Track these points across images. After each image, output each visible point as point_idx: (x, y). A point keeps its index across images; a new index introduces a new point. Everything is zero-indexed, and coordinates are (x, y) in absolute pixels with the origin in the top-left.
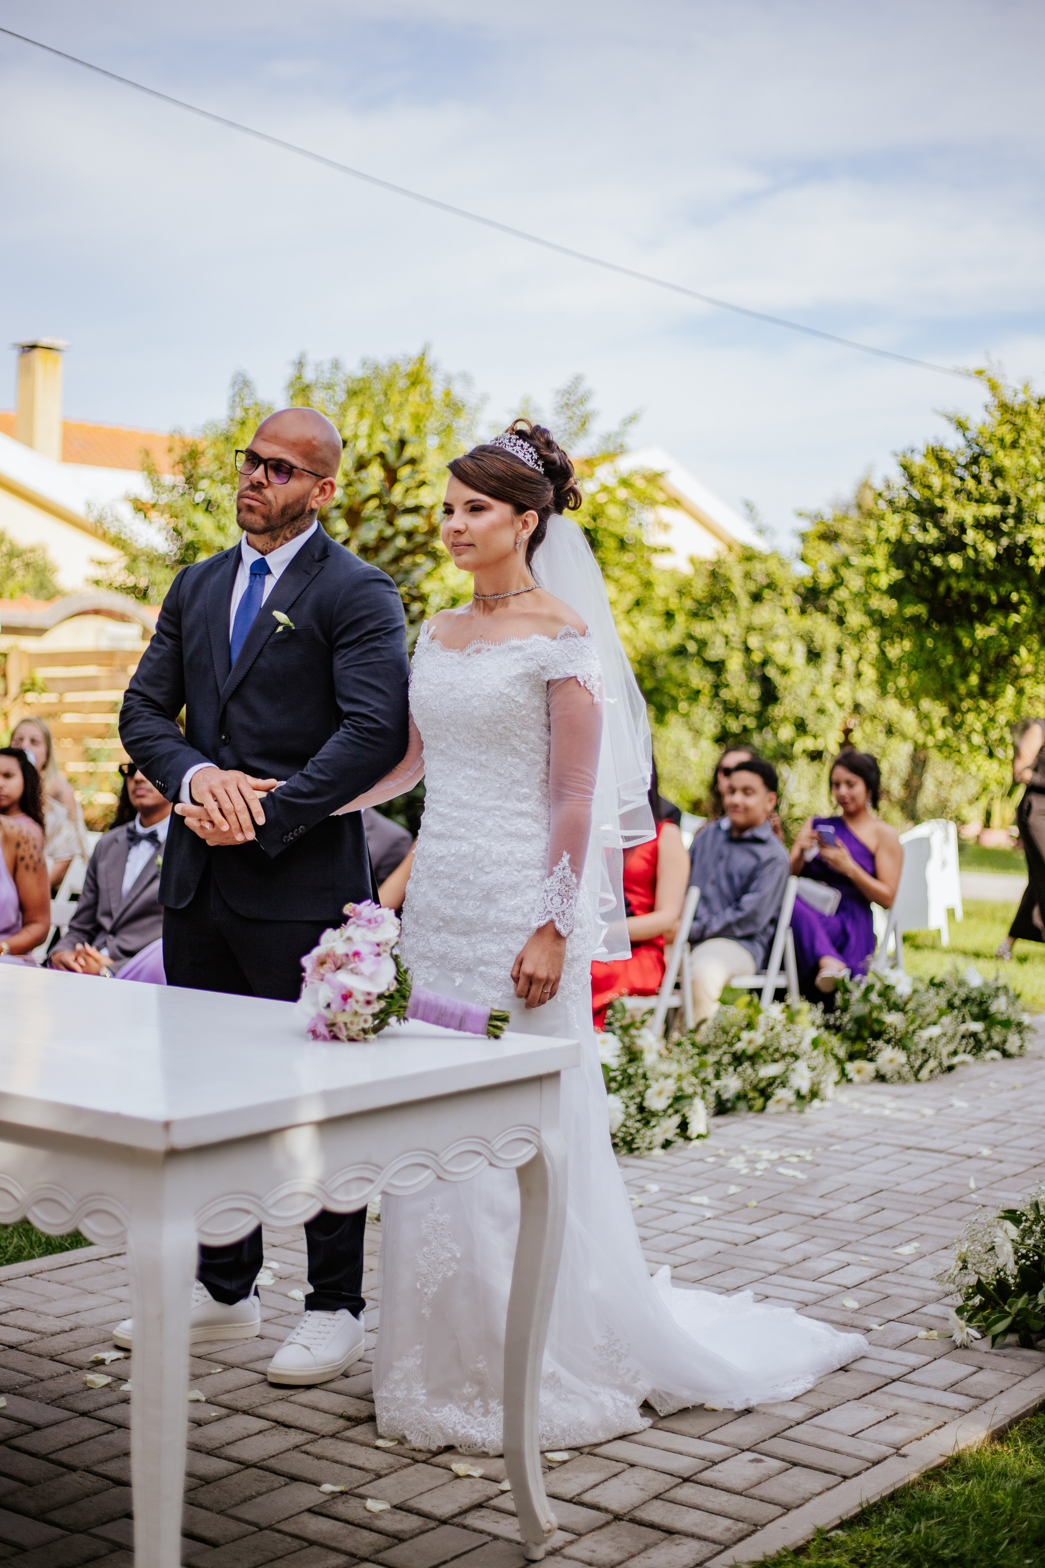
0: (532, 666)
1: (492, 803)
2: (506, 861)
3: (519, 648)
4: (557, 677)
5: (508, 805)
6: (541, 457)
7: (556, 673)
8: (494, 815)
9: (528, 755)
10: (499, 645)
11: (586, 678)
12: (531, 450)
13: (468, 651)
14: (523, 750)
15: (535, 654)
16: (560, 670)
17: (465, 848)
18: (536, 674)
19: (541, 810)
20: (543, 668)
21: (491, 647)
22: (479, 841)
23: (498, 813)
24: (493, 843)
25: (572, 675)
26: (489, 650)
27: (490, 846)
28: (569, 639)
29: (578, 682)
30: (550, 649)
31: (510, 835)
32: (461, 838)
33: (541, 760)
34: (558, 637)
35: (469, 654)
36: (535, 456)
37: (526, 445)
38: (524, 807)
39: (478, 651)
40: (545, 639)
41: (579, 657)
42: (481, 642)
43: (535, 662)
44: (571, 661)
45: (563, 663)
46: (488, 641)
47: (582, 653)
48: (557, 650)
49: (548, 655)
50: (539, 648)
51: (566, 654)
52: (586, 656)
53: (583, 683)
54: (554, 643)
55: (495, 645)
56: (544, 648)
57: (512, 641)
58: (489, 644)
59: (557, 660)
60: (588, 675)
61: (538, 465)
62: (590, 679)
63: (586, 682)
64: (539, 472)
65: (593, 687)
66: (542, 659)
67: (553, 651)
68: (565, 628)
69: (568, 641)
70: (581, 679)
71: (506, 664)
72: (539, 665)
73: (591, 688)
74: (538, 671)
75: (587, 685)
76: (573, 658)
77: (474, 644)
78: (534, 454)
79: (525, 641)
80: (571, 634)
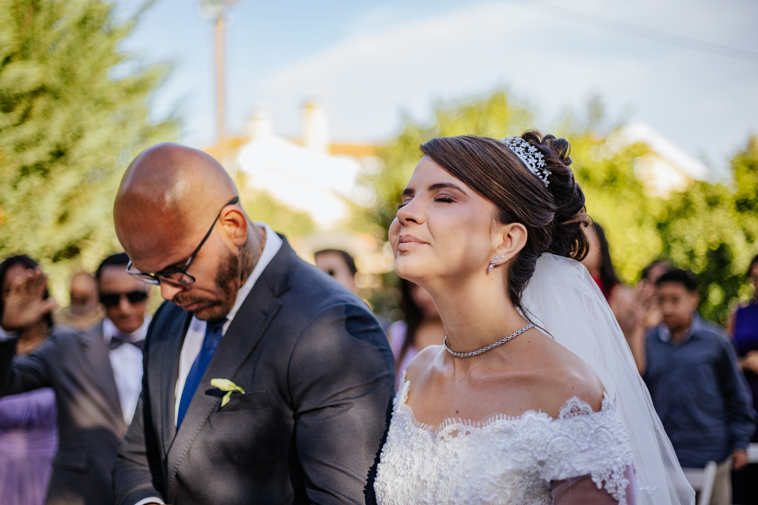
3: (509, 434)
4: (562, 476)
6: (549, 163)
7: (561, 471)
10: (481, 427)
11: (606, 478)
12: (539, 155)
13: (441, 433)
15: (529, 441)
16: (566, 466)
18: (533, 471)
20: (542, 463)
21: (471, 428)
25: (584, 473)
26: (468, 433)
28: (577, 417)
29: (594, 484)
30: (549, 435)
34: (561, 415)
35: (442, 438)
36: (542, 163)
37: (532, 149)
39: (454, 434)
40: (543, 417)
41: (593, 445)
42: (458, 422)
43: (530, 454)
44: (583, 452)
45: (567, 455)
46: (467, 420)
47: (597, 438)
48: (560, 435)
49: (548, 443)
50: (533, 432)
51: (574, 441)
52: (604, 442)
53: (599, 486)
54: (556, 424)
55: (476, 427)
56: (541, 432)
57: (497, 421)
58: (468, 425)
59: (561, 452)
60: (608, 470)
61: (544, 176)
62: (610, 477)
63: (604, 482)
64: (543, 183)
65: (616, 488)
66: (539, 449)
67: (555, 436)
68: (571, 400)
69: (575, 421)
70: (595, 479)
71: (490, 457)
72: (535, 459)
73: (614, 491)
74: (535, 468)
75: (606, 487)
76: (585, 447)
77: (449, 424)
78: (540, 160)
79: (515, 422)
80: (579, 410)
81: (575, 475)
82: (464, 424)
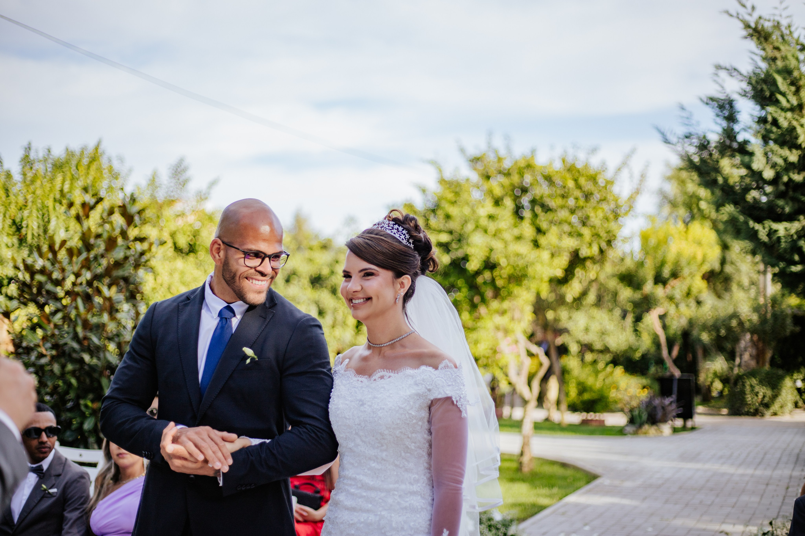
0: (421, 389)
1: (391, 486)
2: (402, 528)
3: (412, 377)
4: (440, 396)
5: (403, 487)
6: (411, 237)
7: (439, 394)
8: (394, 494)
9: (416, 451)
10: (398, 373)
11: (458, 399)
12: (404, 232)
13: (374, 378)
14: (413, 448)
15: (423, 380)
16: (442, 391)
17: (372, 518)
18: (424, 394)
19: (427, 491)
20: (429, 390)
21: (392, 374)
22: (383, 513)
23: (396, 493)
24: (393, 515)
25: (449, 395)
26: (390, 377)
27: (391, 517)
29: (453, 402)
30: (434, 377)
31: (406, 508)
32: (368, 511)
33: (424, 454)
34: (439, 368)
35: (375, 380)
36: (408, 237)
37: (401, 229)
38: (415, 488)
39: (382, 377)
40: (430, 369)
41: (454, 384)
42: (384, 371)
43: (424, 386)
44: (449, 386)
45: (442, 387)
46: (389, 370)
47: (455, 380)
48: (439, 377)
49: (433, 381)
50: (426, 375)
51: (445, 380)
52: (458, 383)
53: (455, 403)
54: (437, 372)
55: (395, 373)
56: (430, 376)
57: (406, 370)
58: (390, 372)
59: (439, 384)
60: (459, 396)
61: (410, 243)
62: (460, 400)
63: (457, 401)
64: (410, 248)
65: (462, 405)
66: (428, 383)
67: (436, 377)
68: (445, 361)
69: (446, 371)
70: (454, 399)
71: (403, 388)
72: (426, 388)
73: (461, 406)
74: (426, 392)
75: (457, 404)
76: (450, 383)
77: (379, 372)
78: (406, 235)
79: (416, 371)
80: (448, 366)
81: (445, 396)
82: (387, 372)
